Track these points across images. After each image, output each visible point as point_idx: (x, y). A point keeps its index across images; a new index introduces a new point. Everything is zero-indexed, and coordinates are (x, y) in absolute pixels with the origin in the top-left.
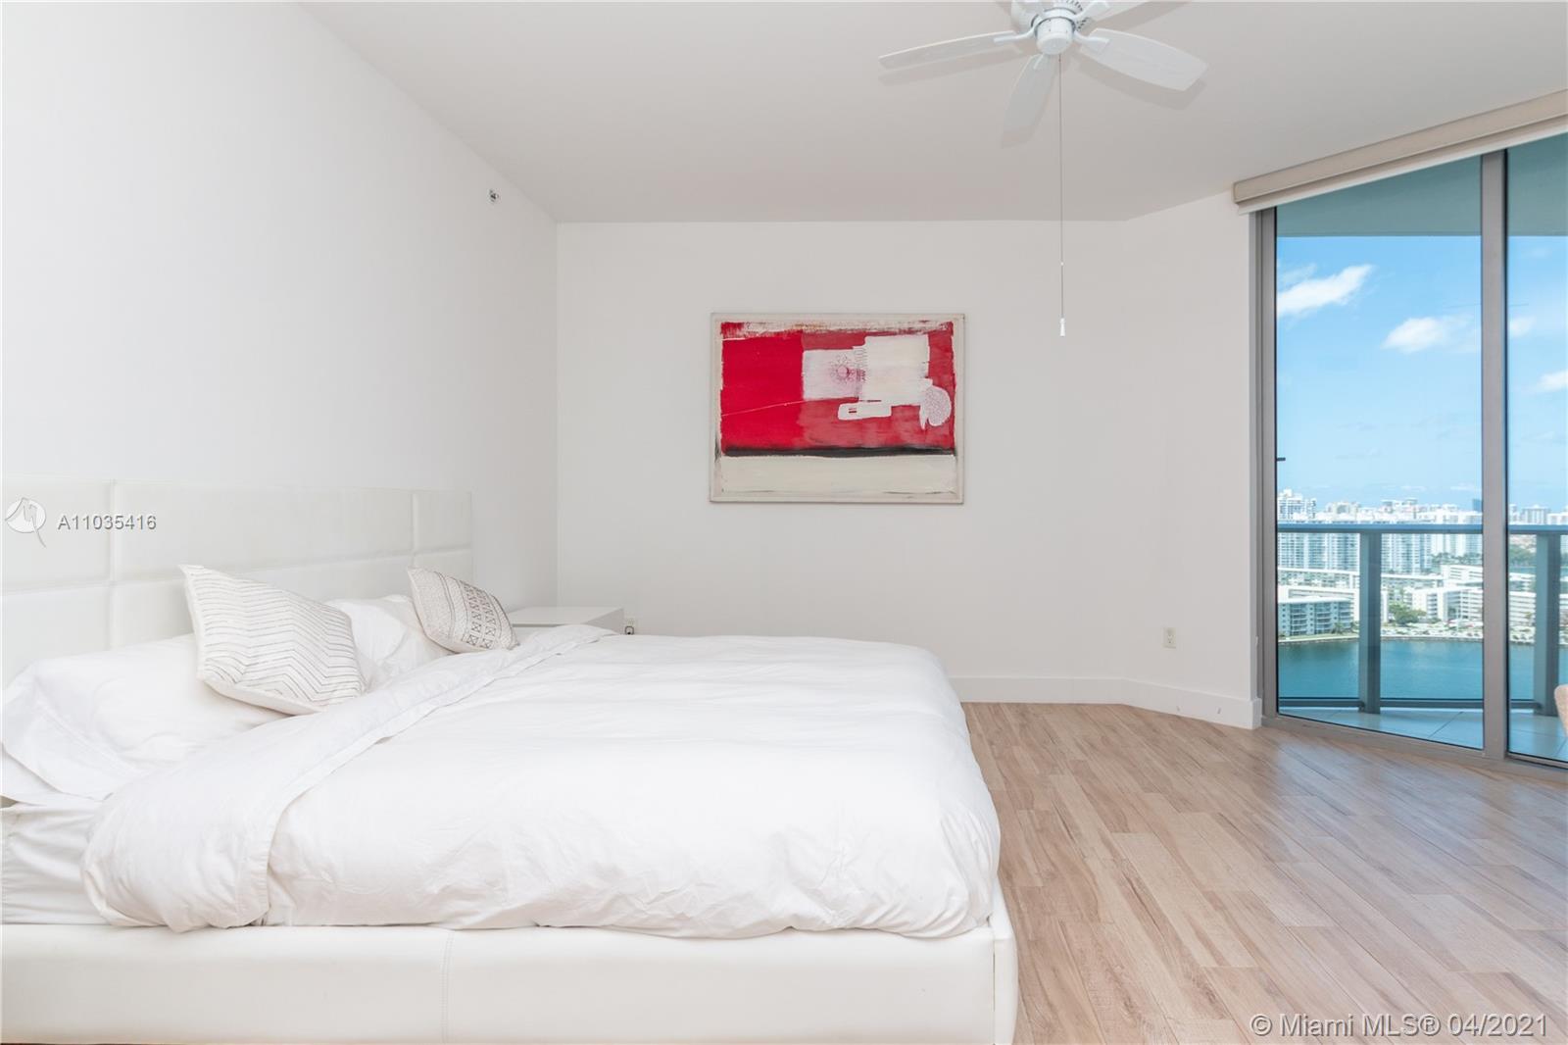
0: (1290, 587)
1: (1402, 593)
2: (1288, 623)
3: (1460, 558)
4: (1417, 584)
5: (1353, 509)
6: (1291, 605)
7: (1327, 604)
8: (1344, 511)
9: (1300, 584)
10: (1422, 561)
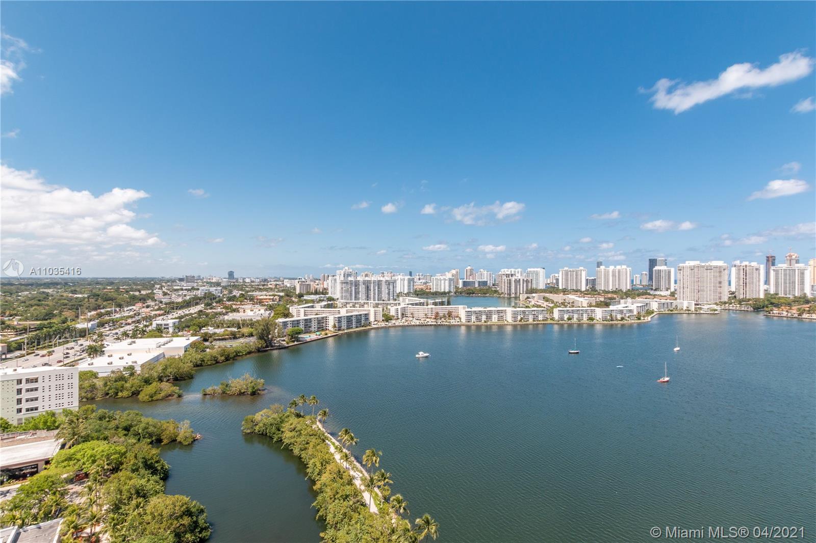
0: (347, 309)
1: (387, 308)
2: (346, 324)
3: (405, 294)
4: (392, 305)
5: (371, 275)
6: (347, 317)
7: (361, 315)
8: (367, 276)
9: (351, 307)
10: (394, 295)
